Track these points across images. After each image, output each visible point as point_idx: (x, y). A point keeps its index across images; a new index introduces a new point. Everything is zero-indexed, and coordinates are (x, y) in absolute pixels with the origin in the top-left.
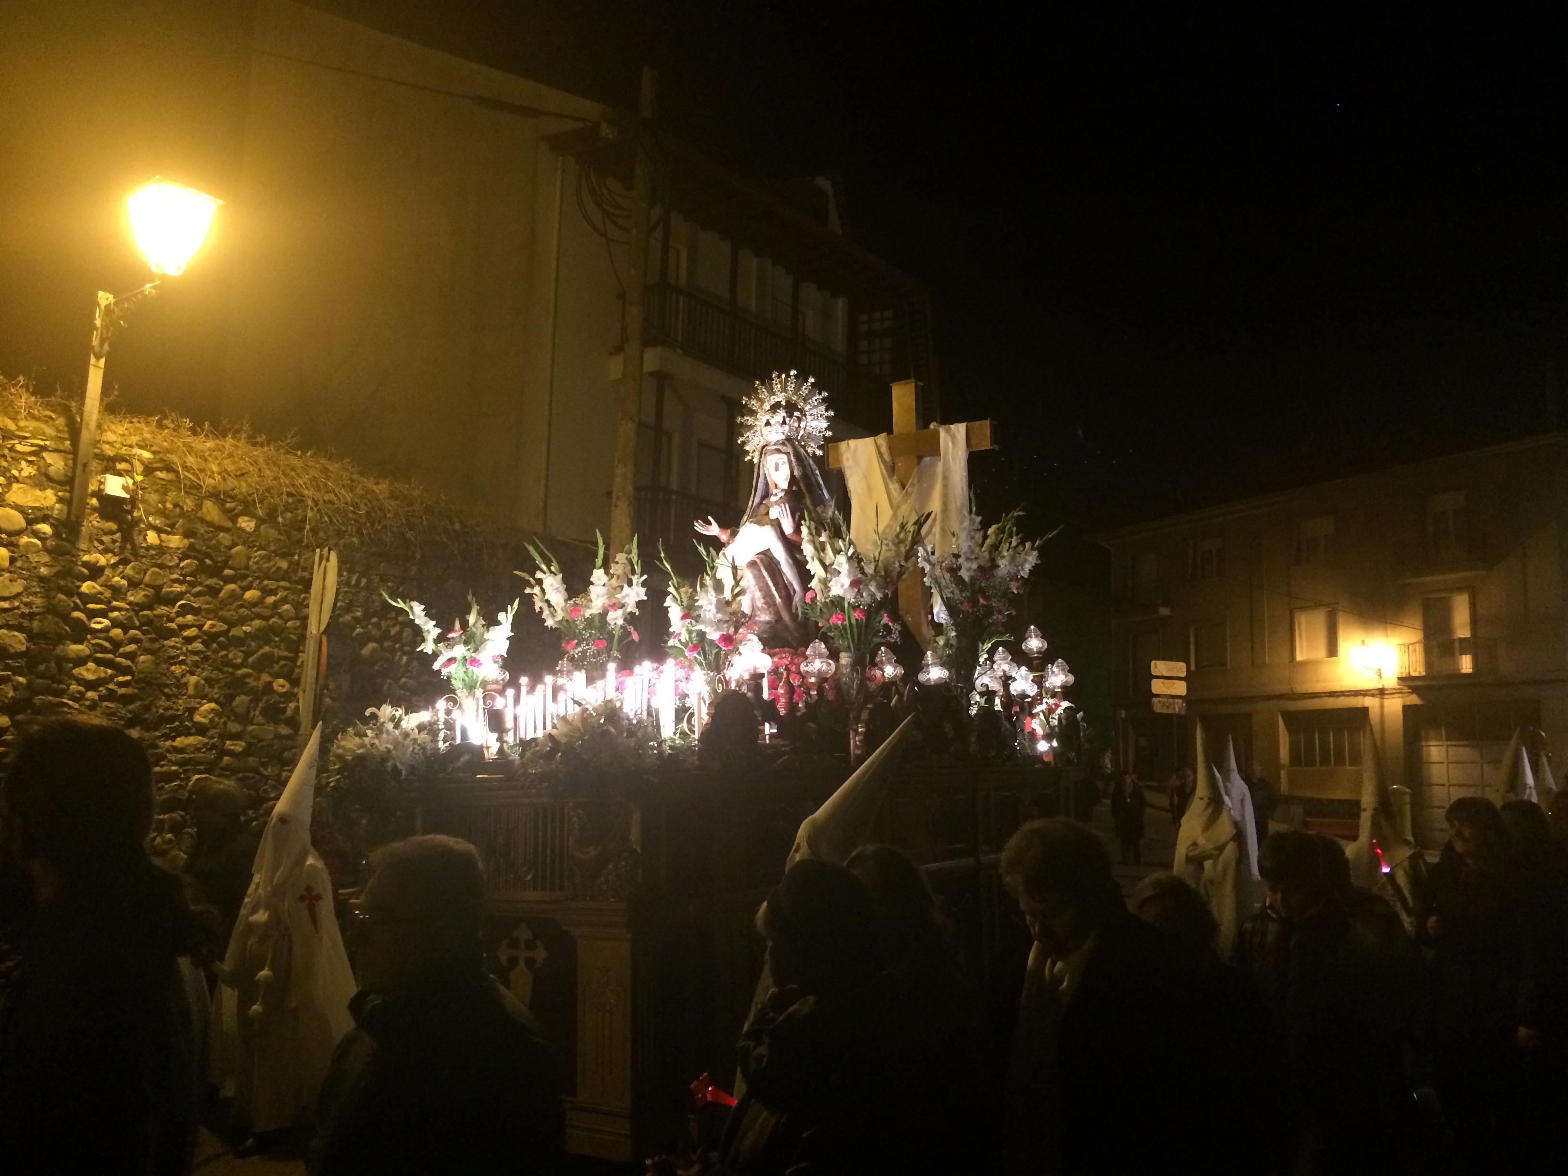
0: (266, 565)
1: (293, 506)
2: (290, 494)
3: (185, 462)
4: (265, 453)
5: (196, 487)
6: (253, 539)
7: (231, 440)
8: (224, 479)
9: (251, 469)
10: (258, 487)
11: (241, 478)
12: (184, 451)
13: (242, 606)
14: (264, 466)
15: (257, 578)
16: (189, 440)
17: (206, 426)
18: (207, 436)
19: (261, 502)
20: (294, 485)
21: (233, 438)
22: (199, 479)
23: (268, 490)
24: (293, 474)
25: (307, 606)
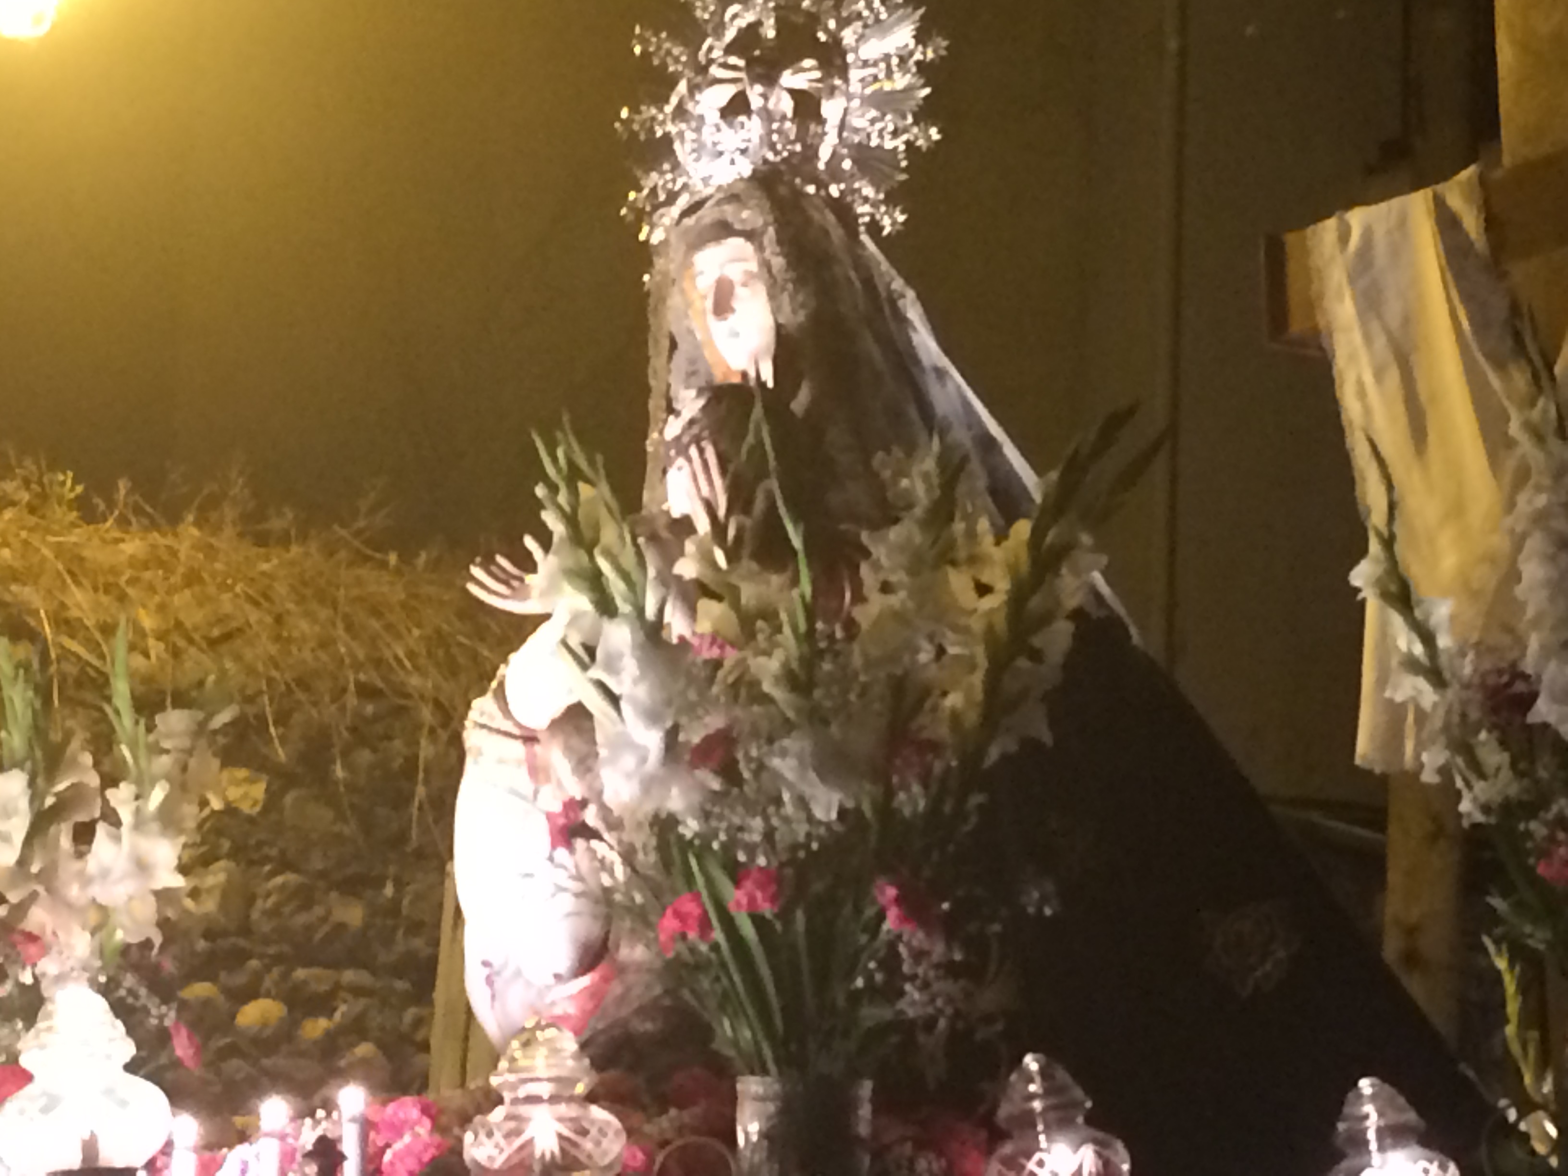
0: (302, 919)
1: (379, 728)
2: (366, 692)
3: (63, 606)
4: (292, 563)
5: (93, 680)
6: (262, 836)
7: (195, 532)
8: (176, 653)
9: (254, 616)
10: (275, 674)
11: (224, 648)
12: (59, 574)
13: (232, 1051)
14: (291, 606)
15: (278, 959)
16: (73, 538)
17: (122, 492)
18: (123, 522)
19: (282, 719)
20: (378, 663)
21: (197, 524)
22: (102, 657)
23: (303, 683)
24: (375, 625)
25: (425, 1047)
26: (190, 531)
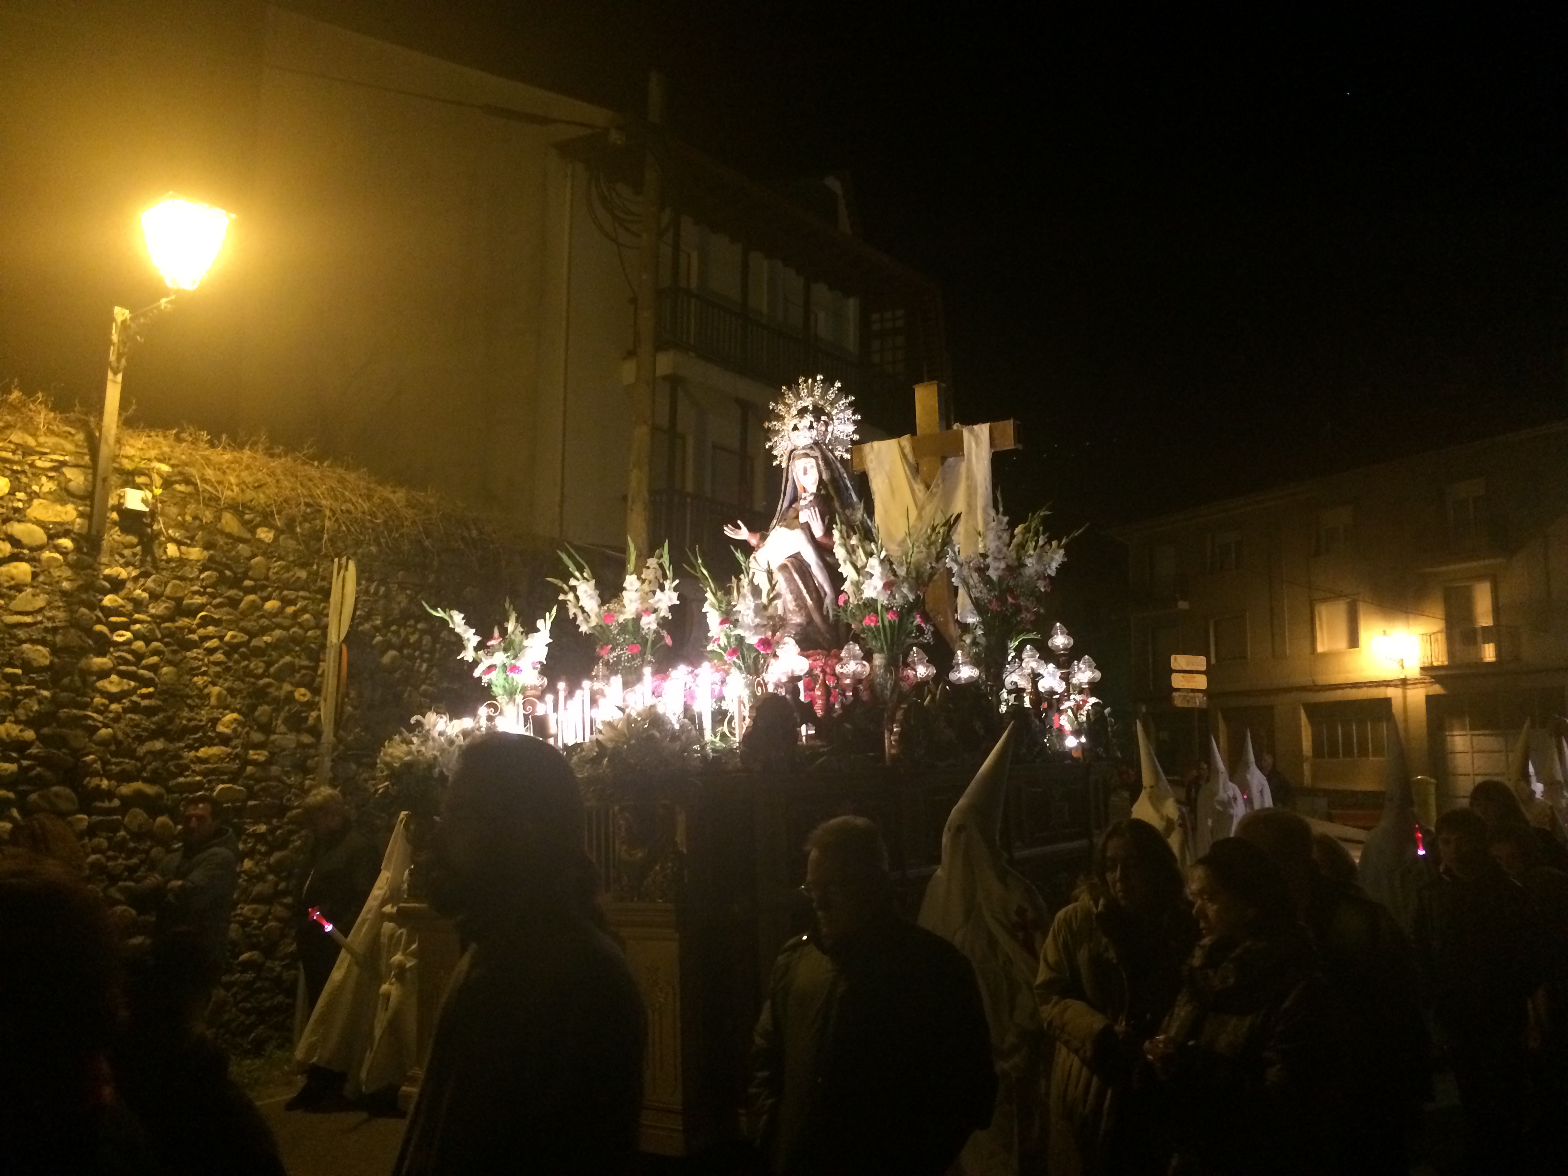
0: (286, 575)
1: (312, 516)
2: (307, 505)
3: (203, 474)
4: (282, 464)
5: (214, 499)
6: (273, 549)
7: (249, 452)
8: (243, 491)
9: (269, 480)
10: (276, 498)
11: (260, 490)
12: (202, 464)
13: (262, 616)
14: (282, 477)
15: (277, 588)
16: (207, 453)
17: (224, 439)
18: (224, 448)
19: (279, 513)
20: (312, 496)
21: (250, 450)
22: (217, 491)
23: (286, 501)
24: (310, 484)
25: (327, 615)
26: (247, 452)
